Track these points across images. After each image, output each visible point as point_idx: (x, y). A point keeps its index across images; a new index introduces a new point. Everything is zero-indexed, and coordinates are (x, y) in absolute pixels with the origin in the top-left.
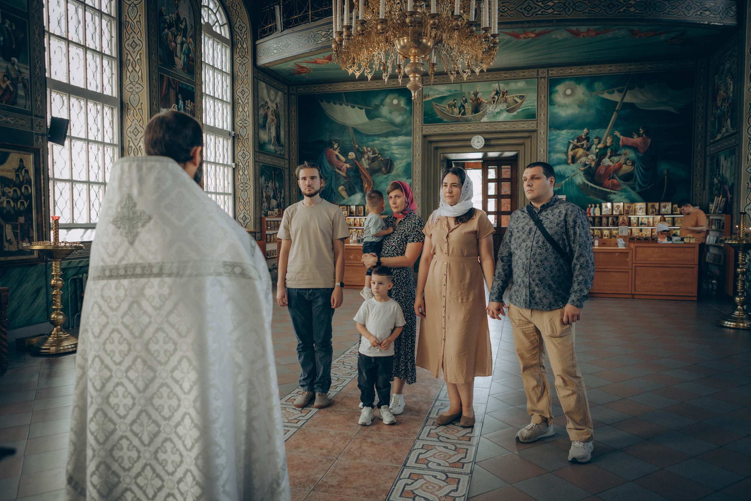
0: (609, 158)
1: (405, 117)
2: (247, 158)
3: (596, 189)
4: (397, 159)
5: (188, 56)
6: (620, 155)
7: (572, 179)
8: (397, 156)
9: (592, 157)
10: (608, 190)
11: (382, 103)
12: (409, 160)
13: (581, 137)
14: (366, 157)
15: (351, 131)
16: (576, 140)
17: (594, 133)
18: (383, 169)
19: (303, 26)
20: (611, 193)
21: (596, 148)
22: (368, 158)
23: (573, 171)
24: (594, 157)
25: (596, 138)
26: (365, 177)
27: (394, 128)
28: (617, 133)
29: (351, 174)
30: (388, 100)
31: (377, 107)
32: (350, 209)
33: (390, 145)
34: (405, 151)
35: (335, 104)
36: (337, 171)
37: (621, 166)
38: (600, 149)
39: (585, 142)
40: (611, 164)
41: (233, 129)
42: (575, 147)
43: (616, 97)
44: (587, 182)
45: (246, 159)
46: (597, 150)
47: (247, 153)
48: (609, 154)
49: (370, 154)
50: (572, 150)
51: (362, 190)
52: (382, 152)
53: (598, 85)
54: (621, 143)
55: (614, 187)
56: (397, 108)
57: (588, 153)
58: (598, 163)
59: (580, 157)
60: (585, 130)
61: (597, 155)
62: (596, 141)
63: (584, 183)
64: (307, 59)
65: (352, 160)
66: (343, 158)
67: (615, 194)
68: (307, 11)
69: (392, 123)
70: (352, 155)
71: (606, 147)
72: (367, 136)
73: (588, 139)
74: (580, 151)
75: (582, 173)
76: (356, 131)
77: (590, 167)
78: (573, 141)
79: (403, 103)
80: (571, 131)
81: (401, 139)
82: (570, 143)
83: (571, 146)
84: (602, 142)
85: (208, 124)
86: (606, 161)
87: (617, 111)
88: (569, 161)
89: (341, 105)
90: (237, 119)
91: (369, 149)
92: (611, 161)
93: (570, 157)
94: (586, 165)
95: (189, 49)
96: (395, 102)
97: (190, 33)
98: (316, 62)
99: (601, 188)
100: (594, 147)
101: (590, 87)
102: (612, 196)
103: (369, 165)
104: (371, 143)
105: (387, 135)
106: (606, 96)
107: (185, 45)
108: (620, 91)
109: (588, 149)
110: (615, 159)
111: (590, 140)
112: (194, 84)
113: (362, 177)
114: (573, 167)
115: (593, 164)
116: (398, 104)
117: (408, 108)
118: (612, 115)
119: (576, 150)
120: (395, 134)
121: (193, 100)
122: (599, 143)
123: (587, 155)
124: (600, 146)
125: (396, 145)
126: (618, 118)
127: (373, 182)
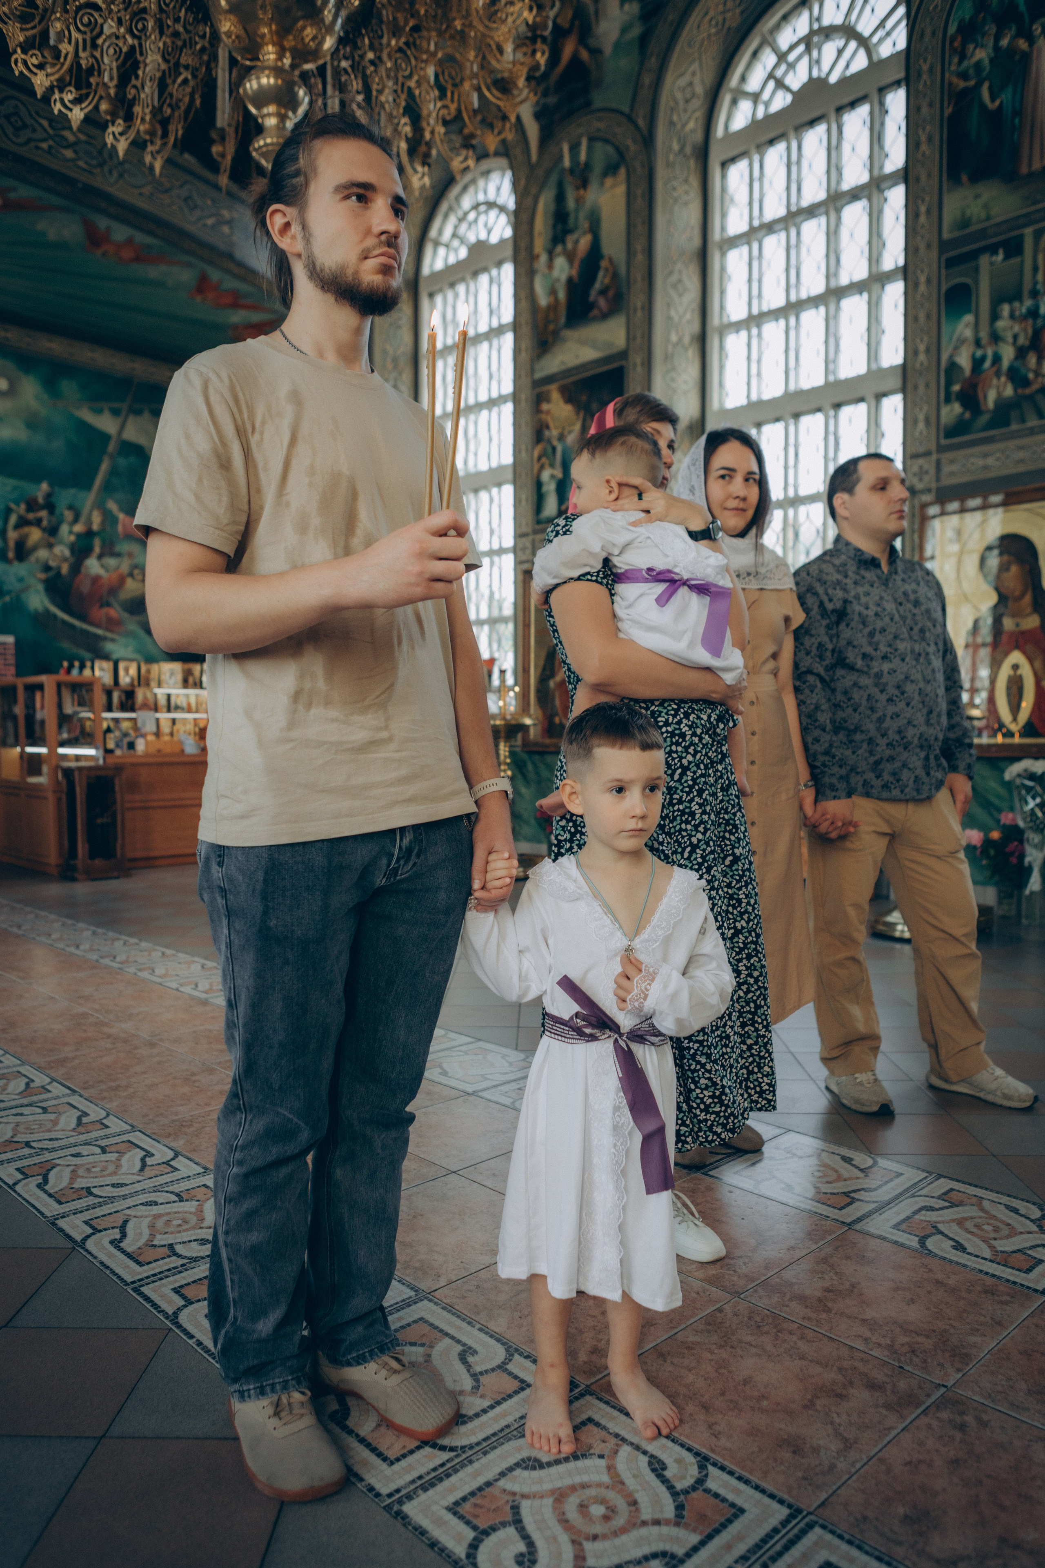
0: (100, 557)
3: (73, 627)
6: (118, 555)
7: (18, 597)
9: (62, 550)
10: (99, 632)
13: (35, 500)
16: (23, 506)
17: (64, 497)
20: (105, 639)
21: (71, 532)
23: (21, 580)
24: (67, 553)
25: (70, 508)
28: (112, 506)
37: (122, 580)
38: (79, 536)
39: (43, 514)
40: (102, 572)
42: (22, 523)
43: (107, 423)
44: (54, 609)
46: (72, 538)
48: (97, 550)
50: (17, 527)
53: (68, 387)
54: (120, 528)
55: (112, 624)
57: (52, 540)
58: (77, 567)
59: (35, 548)
60: (44, 486)
61: (72, 547)
62: (69, 515)
63: (47, 611)
67: (113, 640)
71: (89, 534)
73: (50, 507)
74: (35, 535)
75: (41, 587)
77: (59, 574)
78: (18, 505)
80: (12, 482)
82: (8, 511)
83: (13, 519)
84: (83, 519)
86: (93, 566)
87: (112, 457)
88: (11, 555)
92: (103, 566)
93: (12, 544)
94: (47, 568)
99: (85, 626)
100: (64, 529)
101: (50, 385)
102: (109, 647)
106: (87, 415)
108: (116, 412)
109: (53, 531)
110: (111, 562)
111: (57, 512)
114: (20, 569)
115: (65, 569)
118: (100, 462)
119: (26, 530)
122: (76, 520)
123: (50, 546)
124: (78, 528)
126: (114, 472)
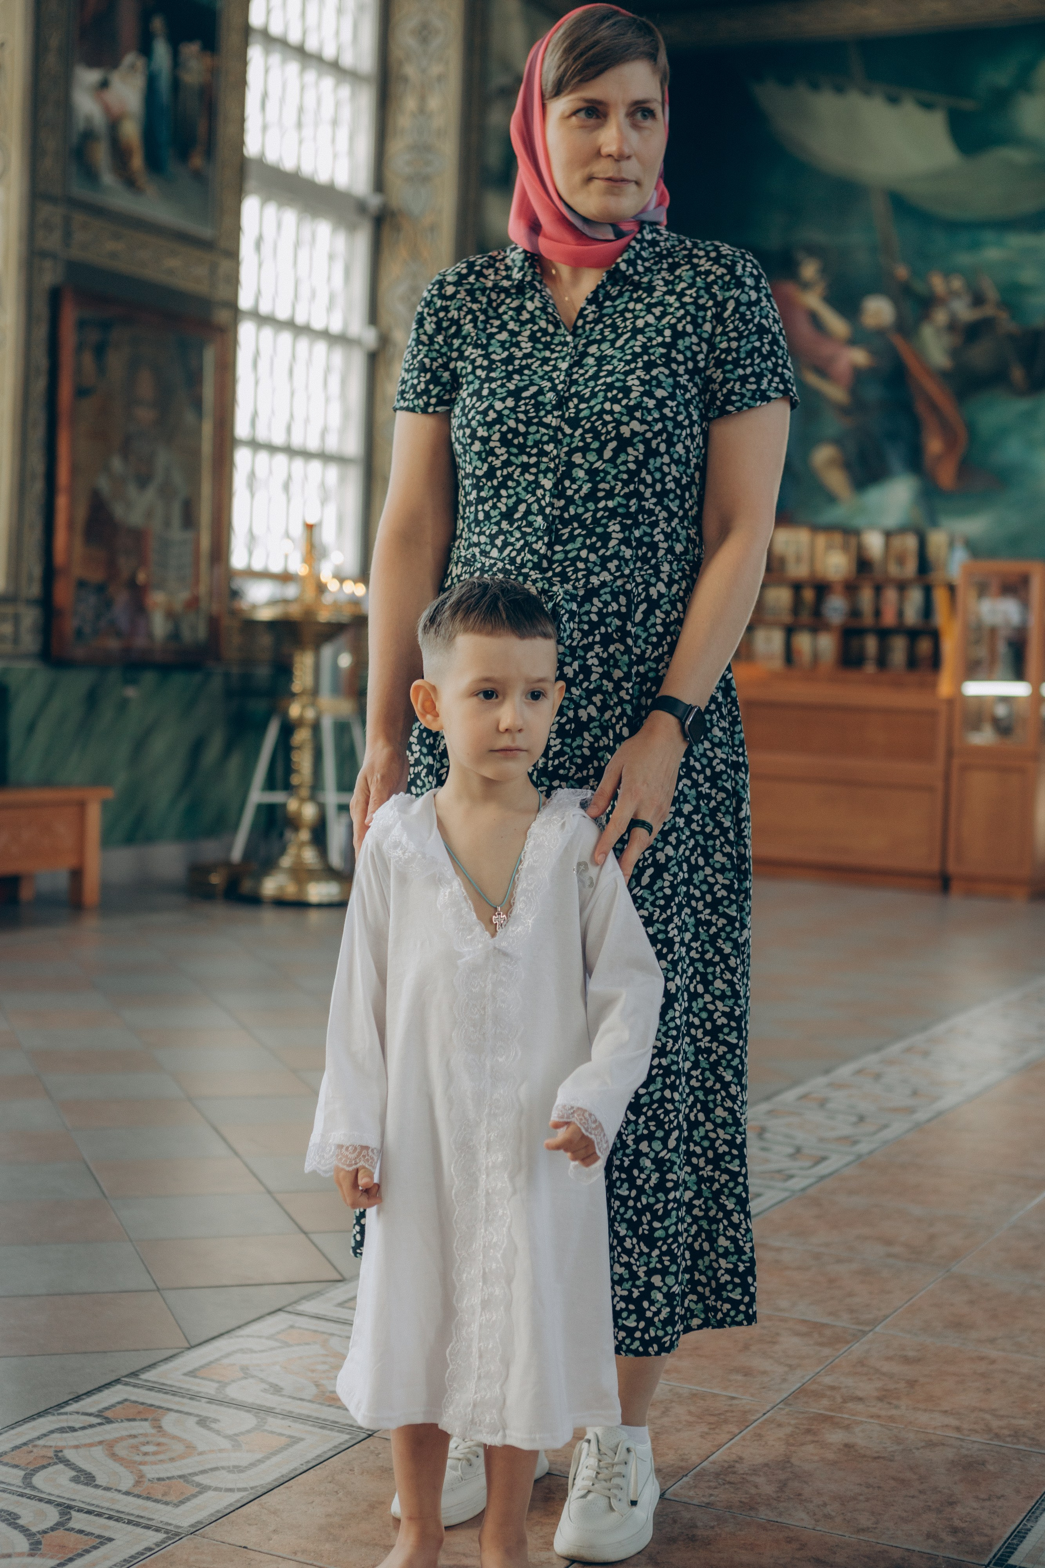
11: (1022, 84)
14: (941, 317)
15: (879, 206)
18: (1017, 374)
22: (952, 326)
26: (934, 407)
29: (873, 393)
31: (1002, 100)
32: (859, 548)
35: (815, 86)
36: (812, 379)
41: (379, 183)
49: (963, 310)
51: (915, 463)
52: (1012, 295)
65: (880, 333)
66: (836, 324)
70: (878, 310)
72: (953, 226)
76: (901, 205)
85: (271, 157)
89: (839, 89)
90: (397, 147)
91: (957, 284)
103: (955, 353)
104: (963, 259)
113: (921, 408)
121: (210, 44)
127: (971, 428)
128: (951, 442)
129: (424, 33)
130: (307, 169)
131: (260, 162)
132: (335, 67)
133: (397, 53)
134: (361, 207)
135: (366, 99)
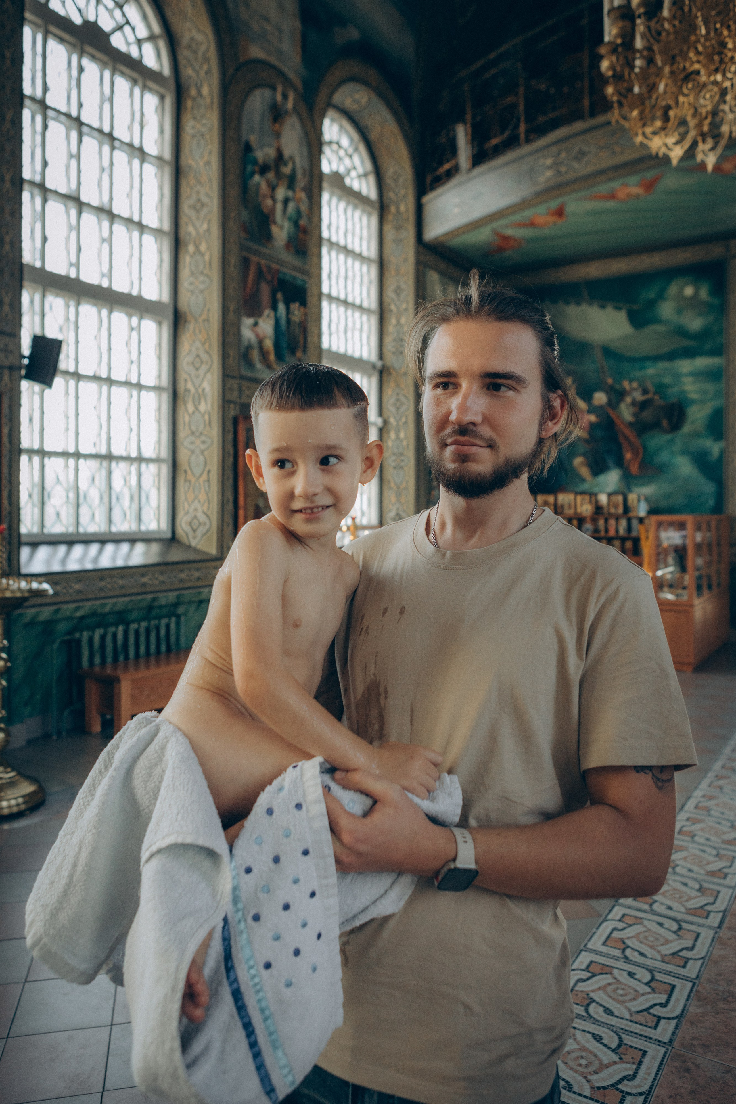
1: (710, 318)
2: (404, 408)
4: (692, 402)
5: (296, 224)
8: (693, 396)
11: (661, 296)
12: (718, 403)
14: (628, 400)
15: (598, 353)
18: (665, 423)
19: (509, 156)
22: (634, 403)
26: (627, 439)
27: (686, 343)
29: (599, 433)
30: (673, 289)
31: (652, 304)
32: (597, 501)
33: (678, 376)
34: (710, 387)
35: (567, 303)
41: (381, 356)
45: (401, 410)
47: (404, 400)
49: (638, 396)
51: (620, 463)
52: (661, 389)
56: (694, 302)
64: (517, 218)
65: (601, 407)
66: (582, 405)
68: (517, 126)
69: (682, 332)
70: (600, 398)
72: (632, 360)
76: (608, 352)
79: (704, 294)
81: (702, 362)
85: (334, 348)
89: (578, 304)
90: (388, 340)
91: (635, 385)
95: (298, 212)
96: (689, 291)
97: (301, 181)
98: (532, 224)
103: (635, 415)
104: (638, 374)
105: (672, 356)
107: (291, 206)
112: (307, 273)
113: (621, 439)
116: (696, 296)
117: (716, 302)
120: (689, 353)
121: (304, 303)
125: (692, 374)
127: (644, 447)
128: (636, 455)
129: (398, 291)
130: (350, 353)
131: (329, 351)
132: (360, 308)
133: (386, 299)
134: (374, 366)
135: (374, 320)
